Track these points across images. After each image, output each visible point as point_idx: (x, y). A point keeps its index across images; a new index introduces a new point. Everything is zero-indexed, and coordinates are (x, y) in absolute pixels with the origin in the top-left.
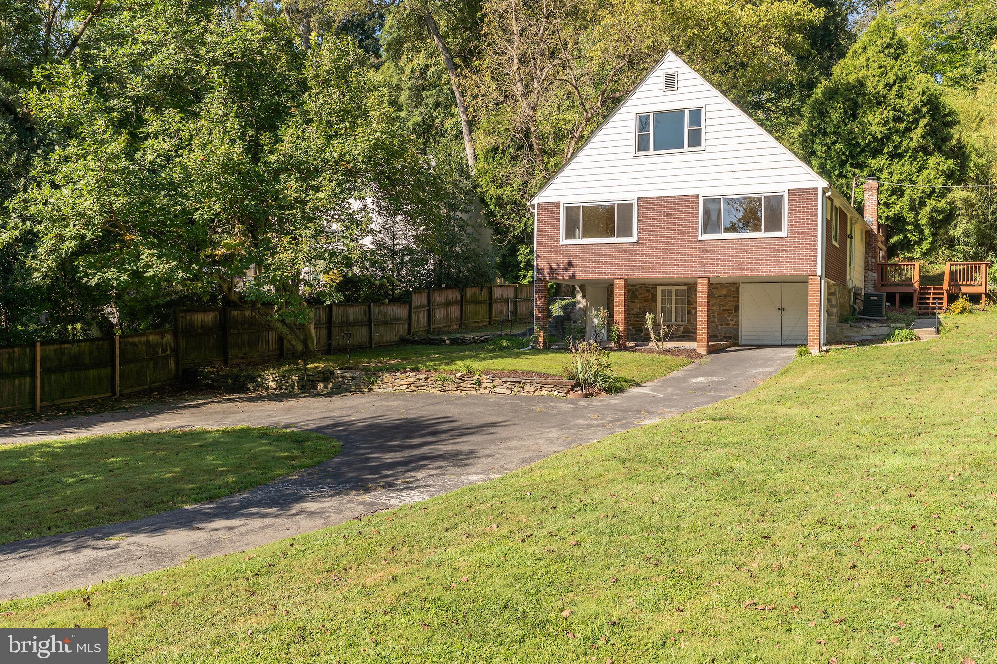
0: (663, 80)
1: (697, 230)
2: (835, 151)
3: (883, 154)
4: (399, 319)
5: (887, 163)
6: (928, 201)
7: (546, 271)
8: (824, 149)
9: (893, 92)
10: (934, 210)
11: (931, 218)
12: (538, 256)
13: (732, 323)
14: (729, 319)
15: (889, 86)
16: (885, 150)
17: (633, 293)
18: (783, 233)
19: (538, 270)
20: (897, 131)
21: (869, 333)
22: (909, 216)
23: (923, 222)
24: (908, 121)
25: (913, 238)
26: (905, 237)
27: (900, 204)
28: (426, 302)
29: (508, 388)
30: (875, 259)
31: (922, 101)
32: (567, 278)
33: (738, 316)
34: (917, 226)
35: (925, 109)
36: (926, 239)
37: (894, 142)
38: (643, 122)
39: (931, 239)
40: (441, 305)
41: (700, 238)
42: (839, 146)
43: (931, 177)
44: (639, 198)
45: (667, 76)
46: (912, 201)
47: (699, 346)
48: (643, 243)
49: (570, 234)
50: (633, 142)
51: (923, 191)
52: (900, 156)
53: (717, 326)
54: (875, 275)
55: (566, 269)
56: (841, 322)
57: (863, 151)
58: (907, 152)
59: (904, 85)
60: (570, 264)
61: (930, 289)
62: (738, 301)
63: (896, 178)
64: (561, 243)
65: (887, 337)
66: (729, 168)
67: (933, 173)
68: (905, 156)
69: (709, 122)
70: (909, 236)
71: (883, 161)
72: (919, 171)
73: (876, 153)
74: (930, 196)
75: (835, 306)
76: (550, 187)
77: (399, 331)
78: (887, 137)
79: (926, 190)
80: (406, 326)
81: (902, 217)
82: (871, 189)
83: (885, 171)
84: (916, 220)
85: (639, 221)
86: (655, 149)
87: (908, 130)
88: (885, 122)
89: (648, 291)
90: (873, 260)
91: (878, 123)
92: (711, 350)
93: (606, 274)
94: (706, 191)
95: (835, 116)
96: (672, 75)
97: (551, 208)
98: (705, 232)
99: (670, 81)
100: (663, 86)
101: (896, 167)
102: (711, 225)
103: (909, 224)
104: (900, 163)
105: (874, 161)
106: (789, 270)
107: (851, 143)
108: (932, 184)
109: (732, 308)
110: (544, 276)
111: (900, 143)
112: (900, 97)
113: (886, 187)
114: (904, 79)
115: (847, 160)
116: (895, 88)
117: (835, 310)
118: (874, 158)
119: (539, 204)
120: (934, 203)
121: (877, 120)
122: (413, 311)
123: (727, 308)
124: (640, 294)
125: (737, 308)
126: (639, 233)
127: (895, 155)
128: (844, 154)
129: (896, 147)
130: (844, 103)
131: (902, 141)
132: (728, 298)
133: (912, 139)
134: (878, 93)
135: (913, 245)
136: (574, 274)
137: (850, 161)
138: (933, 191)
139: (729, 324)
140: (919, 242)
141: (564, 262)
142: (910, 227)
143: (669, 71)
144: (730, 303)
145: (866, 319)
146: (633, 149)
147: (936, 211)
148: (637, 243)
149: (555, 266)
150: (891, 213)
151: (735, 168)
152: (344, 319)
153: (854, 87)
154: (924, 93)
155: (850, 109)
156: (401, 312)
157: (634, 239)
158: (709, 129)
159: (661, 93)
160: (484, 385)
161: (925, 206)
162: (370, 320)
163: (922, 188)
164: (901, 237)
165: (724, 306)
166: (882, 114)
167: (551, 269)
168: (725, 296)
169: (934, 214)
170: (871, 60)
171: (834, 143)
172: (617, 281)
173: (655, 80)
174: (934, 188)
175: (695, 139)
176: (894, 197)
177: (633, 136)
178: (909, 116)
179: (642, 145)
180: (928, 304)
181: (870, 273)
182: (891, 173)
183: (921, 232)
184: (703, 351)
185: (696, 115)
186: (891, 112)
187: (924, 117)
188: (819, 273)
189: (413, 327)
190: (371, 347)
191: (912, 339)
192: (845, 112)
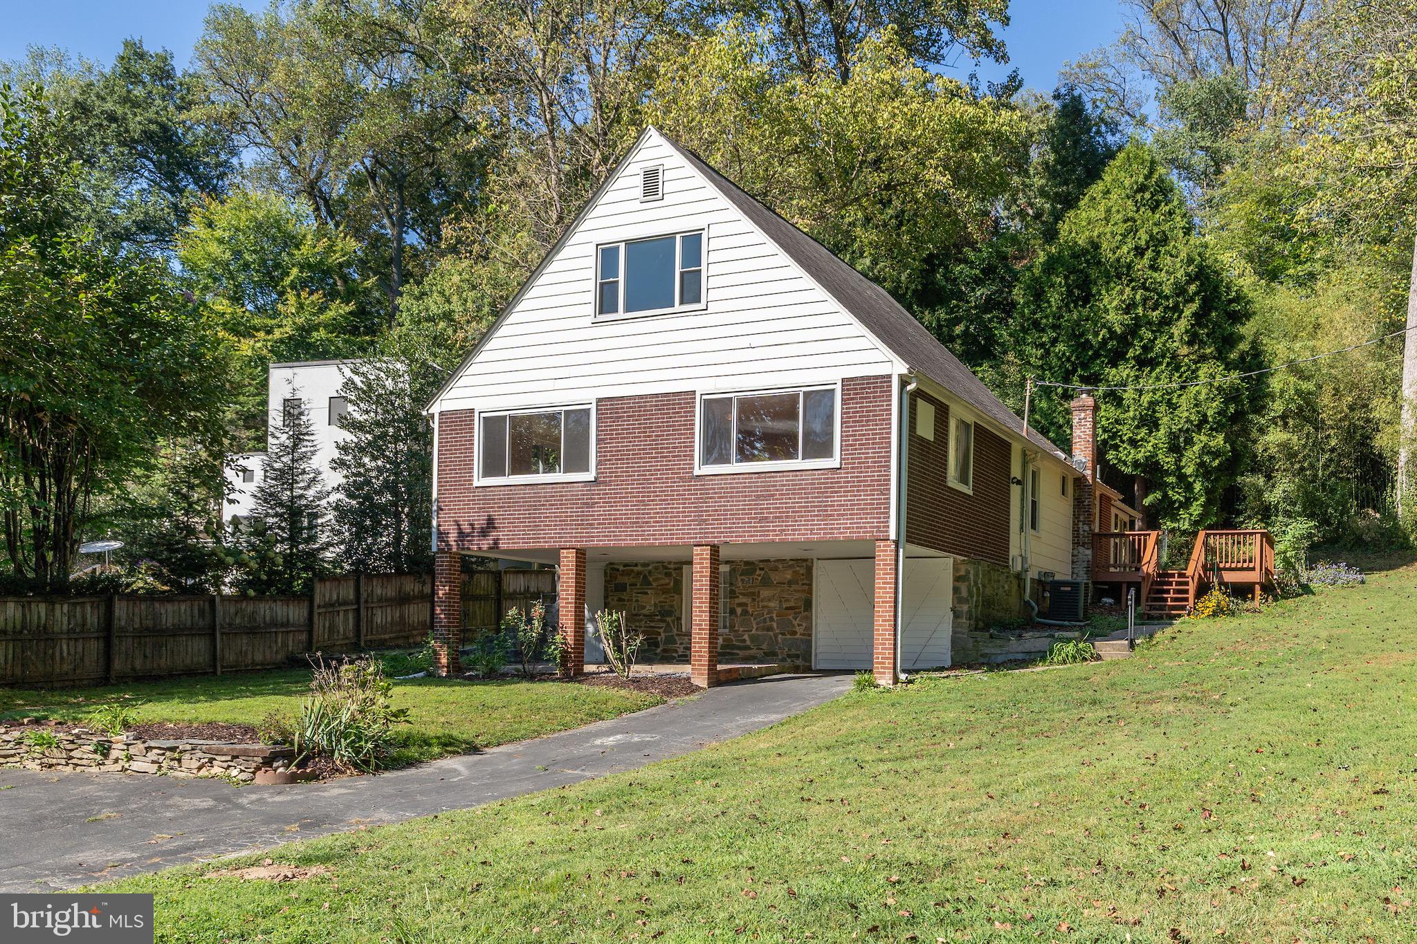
0: (639, 181)
1: (692, 457)
2: (1057, 355)
3: (1127, 360)
4: (287, 624)
5: (1132, 374)
6: (1196, 437)
7: (453, 537)
8: (1040, 352)
9: (1146, 261)
10: (1206, 450)
11: (1202, 464)
12: (440, 509)
13: (800, 630)
14: (795, 623)
15: (1140, 252)
16: (1130, 354)
17: (645, 577)
18: (834, 462)
19: (440, 533)
20: (1150, 323)
21: (1020, 649)
22: (1167, 461)
23: (1189, 471)
24: (1167, 308)
25: (1176, 496)
26: (1165, 495)
27: (1153, 441)
28: (352, 596)
29: (153, 762)
30: (1089, 525)
31: (1187, 274)
32: (485, 547)
33: (809, 619)
34: (1182, 478)
35: (1192, 288)
36: (1196, 499)
37: (1142, 339)
38: (607, 255)
39: (1203, 499)
40: (386, 602)
41: (697, 472)
42: (1061, 347)
43: (1202, 397)
44: (599, 400)
45: (646, 173)
46: (1173, 437)
47: (696, 672)
48: (604, 482)
49: (492, 467)
50: (591, 297)
51: (1188, 421)
52: (1153, 364)
53: (776, 636)
54: (1089, 552)
55: (484, 533)
56: (976, 629)
57: (1097, 355)
58: (1164, 356)
59: (1163, 250)
60: (491, 524)
61: (1173, 576)
62: (810, 592)
63: (1145, 399)
64: (476, 483)
65: (1042, 656)
66: (745, 342)
67: (1204, 391)
68: (1161, 363)
69: (714, 257)
70: (1170, 493)
71: (1127, 372)
72: (1183, 388)
73: (1116, 358)
74: (1199, 427)
75: (966, 601)
76: (460, 383)
77: (285, 644)
78: (1132, 331)
79: (1193, 417)
80: (304, 637)
81: (1157, 463)
82: (1082, 408)
83: (1130, 388)
84: (1179, 468)
85: (599, 441)
86: (627, 310)
87: (1165, 322)
88: (1128, 306)
89: (668, 575)
90: (1086, 528)
91: (1116, 308)
92: (717, 680)
93: (547, 539)
94: (707, 385)
95: (1054, 298)
96: (655, 172)
97: (460, 421)
98: (707, 460)
99: (651, 183)
100: (639, 192)
101: (1148, 383)
103: (1167, 472)
104: (1154, 374)
105: (1114, 371)
106: (844, 529)
107: (1080, 344)
108: (1203, 408)
109: (801, 604)
110: (448, 545)
111: (1153, 341)
112: (1154, 268)
113: (1131, 414)
114: (1165, 240)
115: (1075, 371)
116: (1149, 254)
117: (965, 608)
118: (1115, 365)
119: (441, 413)
120: (1203, 438)
121: (1115, 303)
122: (316, 611)
123: (792, 604)
124: (655, 580)
125: (808, 604)
126: (599, 463)
127: (1145, 362)
128: (1068, 360)
129: (1146, 349)
130: (1066, 278)
131: (1155, 338)
132: (794, 587)
133: (1171, 336)
134: (1118, 260)
135: (1178, 509)
136: (496, 542)
137: (1080, 372)
138: (1204, 420)
139: (794, 633)
140: (1186, 504)
141: (480, 522)
142: (1172, 479)
143: (650, 165)
144: (797, 595)
145: (1050, 626)
146: (590, 309)
147: (1209, 453)
148: (596, 481)
149: (466, 528)
150: (1140, 456)
151: (755, 341)
152: (150, 623)
153: (1085, 252)
154: (1190, 261)
155: (1078, 287)
156: (295, 613)
157: (590, 476)
158: (714, 269)
159: (636, 205)
160: (114, 754)
161: (1194, 444)
162: (213, 628)
163: (1186, 414)
164: (1158, 495)
165: (787, 600)
166: (1122, 292)
167: (461, 533)
168: (790, 583)
169: (1206, 458)
170: (1114, 209)
171: (1054, 342)
172: (564, 553)
173: (628, 181)
174: (1205, 415)
175: (692, 292)
176: (1144, 431)
177: (591, 285)
178: (1167, 298)
179: (606, 303)
180: (1165, 600)
181: (1081, 549)
182: (1140, 392)
183: (1189, 487)
184: (701, 681)
185: (693, 242)
186: (1140, 292)
187: (1192, 300)
188: (893, 536)
189: (315, 637)
190: (215, 673)
191: (1085, 659)
192: (1070, 293)
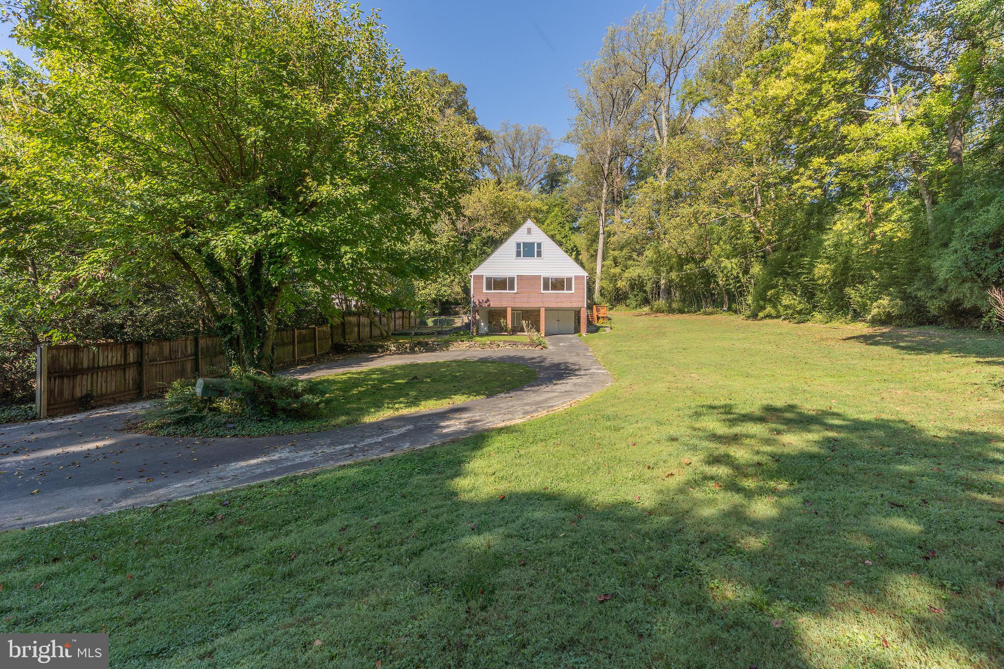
0: (526, 229)
1: (540, 289)
7: (477, 303)
12: (473, 297)
18: (573, 291)
19: (474, 302)
38: (518, 245)
41: (542, 292)
44: (517, 275)
45: (528, 228)
48: (519, 293)
49: (488, 288)
50: (515, 253)
55: (486, 302)
60: (488, 300)
64: (484, 292)
66: (552, 266)
69: (544, 248)
76: (479, 269)
85: (517, 284)
86: (523, 257)
93: (504, 304)
94: (544, 274)
96: (530, 228)
97: (479, 278)
98: (544, 289)
99: (529, 231)
100: (526, 232)
102: (546, 287)
106: (574, 305)
119: (474, 275)
126: (517, 289)
136: (489, 304)
141: (485, 300)
146: (514, 255)
148: (517, 293)
149: (481, 301)
157: (515, 292)
158: (544, 251)
159: (525, 235)
167: (479, 302)
172: (508, 308)
173: (523, 229)
175: (539, 254)
177: (514, 250)
179: (518, 254)
184: (543, 335)
185: (539, 245)
